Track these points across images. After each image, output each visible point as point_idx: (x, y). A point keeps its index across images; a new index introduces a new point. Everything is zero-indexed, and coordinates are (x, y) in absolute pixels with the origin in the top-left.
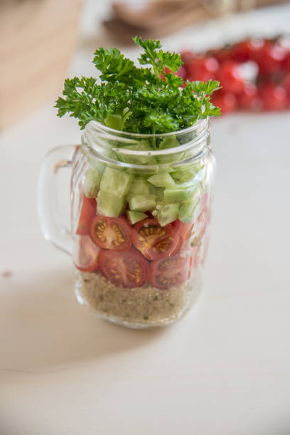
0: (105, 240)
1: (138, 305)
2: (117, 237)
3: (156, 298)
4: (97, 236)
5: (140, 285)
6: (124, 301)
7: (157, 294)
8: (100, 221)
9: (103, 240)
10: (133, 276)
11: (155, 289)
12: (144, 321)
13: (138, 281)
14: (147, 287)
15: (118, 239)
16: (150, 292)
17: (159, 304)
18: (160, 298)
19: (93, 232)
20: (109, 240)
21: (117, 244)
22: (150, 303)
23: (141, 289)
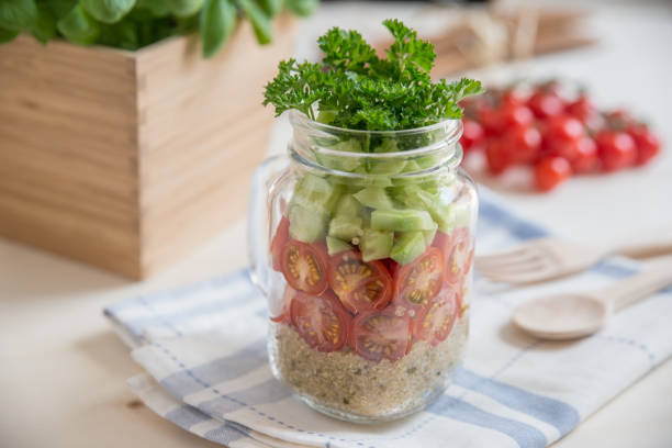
0: (299, 277)
1: (336, 379)
2: (312, 272)
3: (358, 372)
4: (289, 269)
5: (339, 348)
6: (319, 371)
7: (361, 366)
8: (292, 248)
9: (295, 275)
10: (330, 333)
11: (357, 357)
12: (343, 407)
13: (335, 341)
14: (347, 353)
15: (312, 277)
16: (351, 361)
17: (362, 381)
18: (364, 372)
19: (285, 263)
20: (303, 276)
21: (312, 283)
22: (351, 378)
23: (339, 354)
